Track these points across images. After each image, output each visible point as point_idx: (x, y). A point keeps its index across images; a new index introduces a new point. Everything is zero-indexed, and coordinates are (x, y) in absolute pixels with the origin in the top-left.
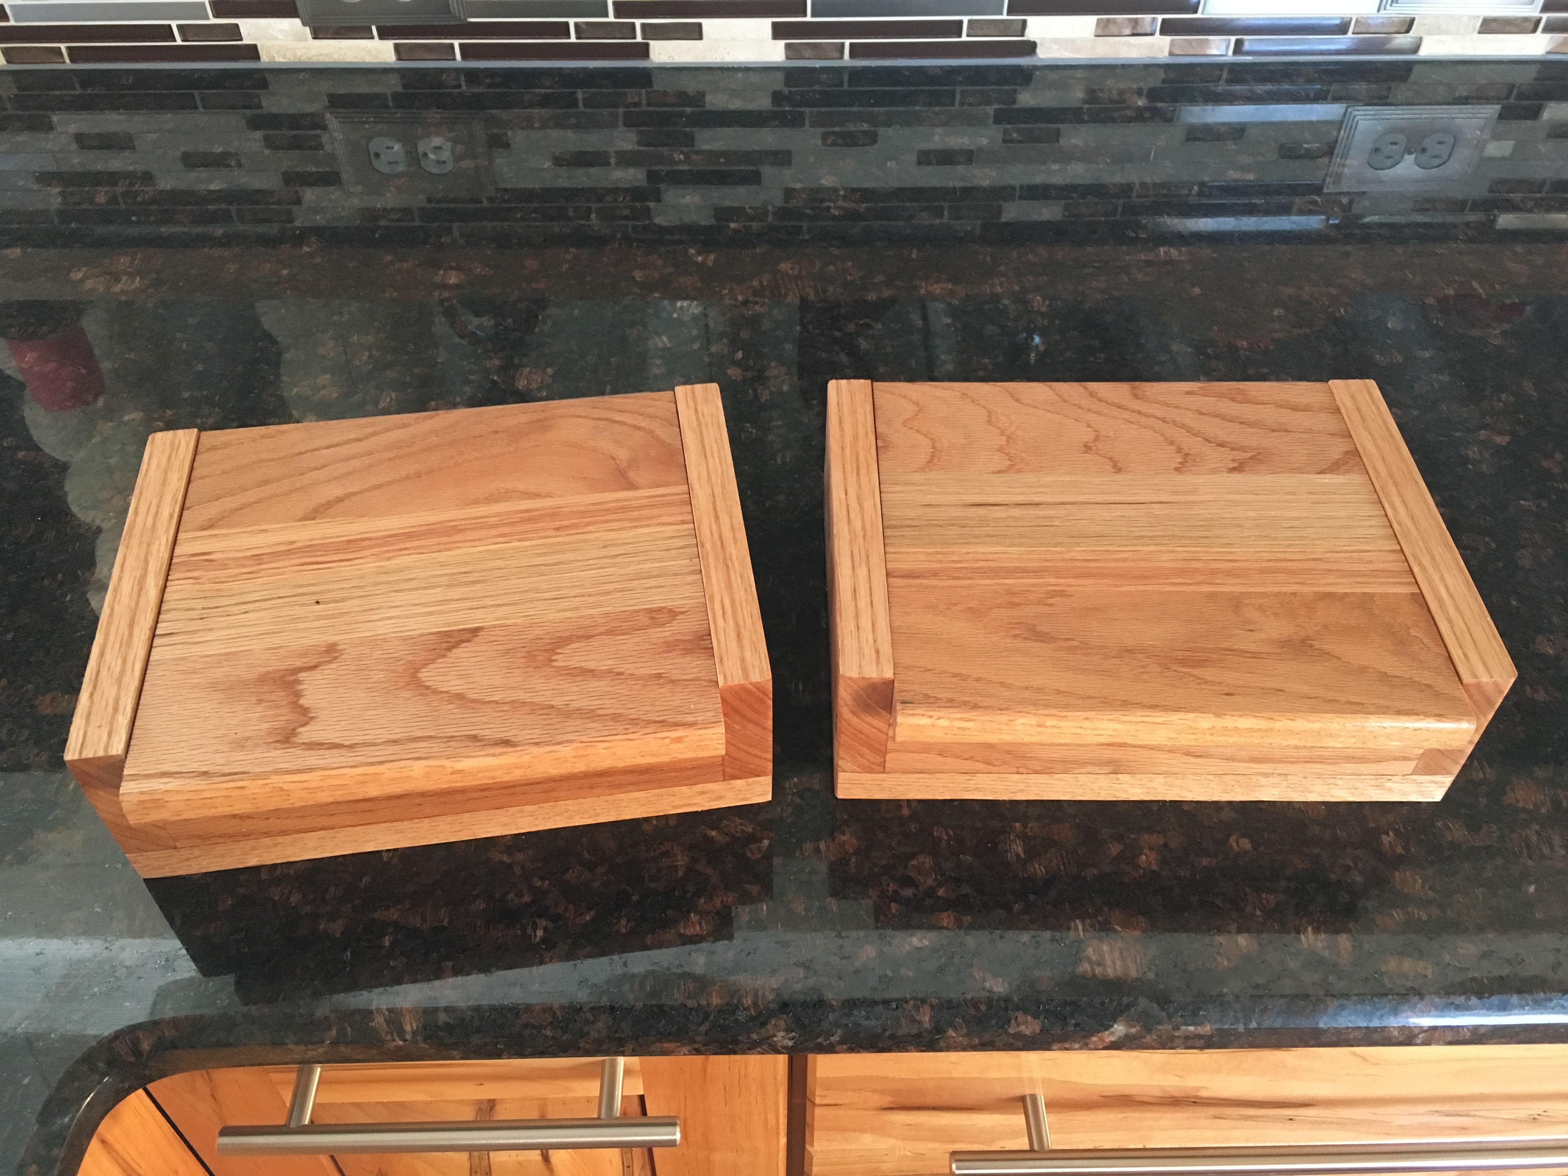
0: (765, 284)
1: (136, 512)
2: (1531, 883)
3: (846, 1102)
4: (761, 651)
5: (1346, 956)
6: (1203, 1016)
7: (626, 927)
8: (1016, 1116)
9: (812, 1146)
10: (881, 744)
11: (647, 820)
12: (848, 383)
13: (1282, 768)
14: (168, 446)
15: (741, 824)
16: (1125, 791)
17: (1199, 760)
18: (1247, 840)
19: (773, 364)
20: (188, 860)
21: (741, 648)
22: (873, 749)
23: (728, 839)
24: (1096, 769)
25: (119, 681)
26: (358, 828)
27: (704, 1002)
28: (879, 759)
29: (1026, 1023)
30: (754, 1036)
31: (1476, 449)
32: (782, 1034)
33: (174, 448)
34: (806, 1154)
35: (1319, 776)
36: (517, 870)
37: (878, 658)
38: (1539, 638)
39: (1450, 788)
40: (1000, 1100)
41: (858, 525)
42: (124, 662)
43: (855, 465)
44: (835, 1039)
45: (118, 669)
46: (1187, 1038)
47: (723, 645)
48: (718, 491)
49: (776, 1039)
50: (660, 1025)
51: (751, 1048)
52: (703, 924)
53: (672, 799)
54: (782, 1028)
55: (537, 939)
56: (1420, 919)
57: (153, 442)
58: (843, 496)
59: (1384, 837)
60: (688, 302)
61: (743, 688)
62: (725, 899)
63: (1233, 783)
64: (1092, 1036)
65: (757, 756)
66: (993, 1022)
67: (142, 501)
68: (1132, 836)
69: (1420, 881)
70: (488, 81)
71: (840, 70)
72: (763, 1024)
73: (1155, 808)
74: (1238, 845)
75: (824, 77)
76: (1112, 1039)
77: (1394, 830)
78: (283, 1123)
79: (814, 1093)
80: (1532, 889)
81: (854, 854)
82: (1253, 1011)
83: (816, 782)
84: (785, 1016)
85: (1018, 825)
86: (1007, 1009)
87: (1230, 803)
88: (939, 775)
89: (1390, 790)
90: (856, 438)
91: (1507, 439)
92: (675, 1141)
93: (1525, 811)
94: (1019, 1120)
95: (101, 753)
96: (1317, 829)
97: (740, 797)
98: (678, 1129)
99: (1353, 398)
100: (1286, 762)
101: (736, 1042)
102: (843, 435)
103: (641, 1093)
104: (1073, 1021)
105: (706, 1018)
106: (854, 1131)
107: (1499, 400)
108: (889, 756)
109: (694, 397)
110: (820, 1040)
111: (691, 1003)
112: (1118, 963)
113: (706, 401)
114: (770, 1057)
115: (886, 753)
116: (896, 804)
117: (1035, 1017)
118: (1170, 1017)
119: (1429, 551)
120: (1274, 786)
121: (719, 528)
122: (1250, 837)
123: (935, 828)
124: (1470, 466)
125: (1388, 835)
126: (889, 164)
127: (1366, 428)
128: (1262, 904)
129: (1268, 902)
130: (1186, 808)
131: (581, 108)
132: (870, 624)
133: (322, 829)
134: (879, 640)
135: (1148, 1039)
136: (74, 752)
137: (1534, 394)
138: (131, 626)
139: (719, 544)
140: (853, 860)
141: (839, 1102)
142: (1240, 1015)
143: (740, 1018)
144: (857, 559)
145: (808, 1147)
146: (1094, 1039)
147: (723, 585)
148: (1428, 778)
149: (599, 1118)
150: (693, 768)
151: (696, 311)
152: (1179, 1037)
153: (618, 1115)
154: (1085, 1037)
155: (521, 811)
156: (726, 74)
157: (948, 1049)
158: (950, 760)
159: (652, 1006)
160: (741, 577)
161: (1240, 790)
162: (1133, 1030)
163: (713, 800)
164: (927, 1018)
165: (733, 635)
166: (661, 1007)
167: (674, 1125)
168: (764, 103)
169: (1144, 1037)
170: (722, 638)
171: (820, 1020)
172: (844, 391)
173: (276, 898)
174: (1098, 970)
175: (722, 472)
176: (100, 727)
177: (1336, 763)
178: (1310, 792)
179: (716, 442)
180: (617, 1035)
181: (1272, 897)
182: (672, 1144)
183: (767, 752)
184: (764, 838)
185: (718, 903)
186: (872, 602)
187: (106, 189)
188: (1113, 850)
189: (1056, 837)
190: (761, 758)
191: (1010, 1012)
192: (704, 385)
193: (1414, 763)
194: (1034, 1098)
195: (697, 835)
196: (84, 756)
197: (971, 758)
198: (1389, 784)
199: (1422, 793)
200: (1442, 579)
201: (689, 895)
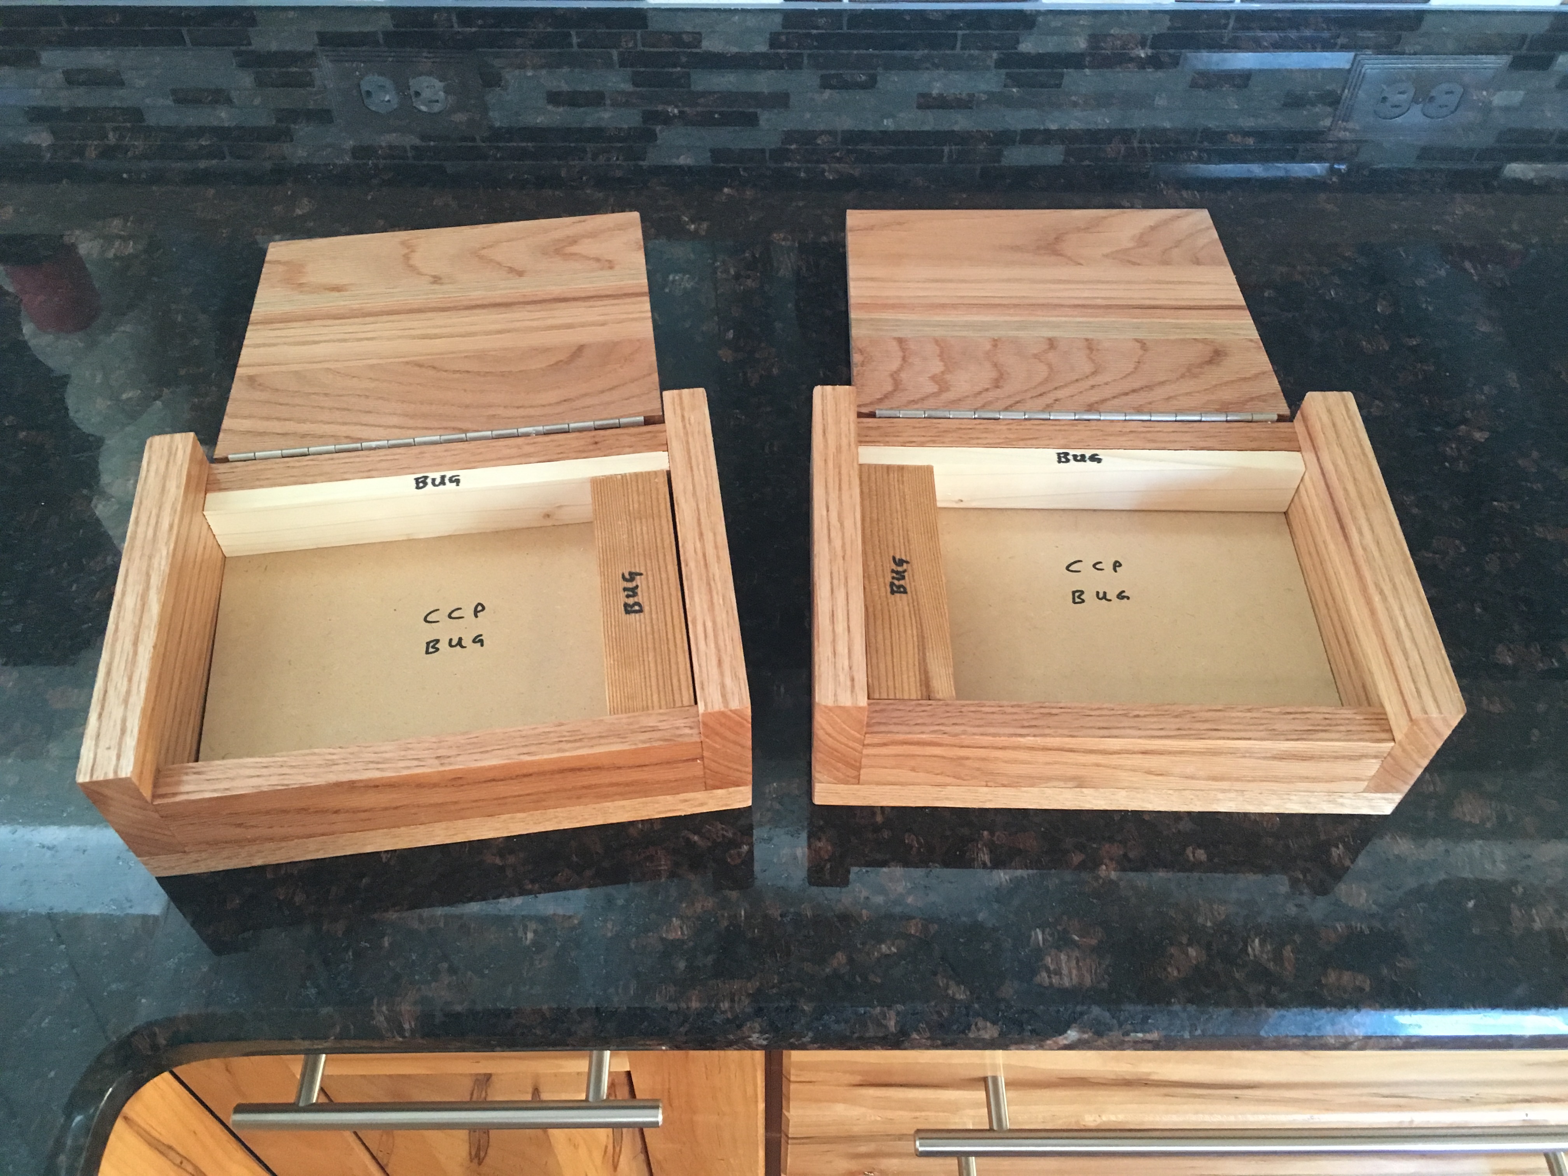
0: (757, 256)
1: (137, 523)
2: (1470, 899)
3: (820, 1079)
4: (741, 677)
5: (1289, 968)
6: (1151, 1024)
7: (612, 931)
8: (978, 1092)
9: (789, 1111)
10: (856, 761)
11: (632, 823)
12: (834, 389)
13: (1238, 785)
14: (165, 450)
15: (723, 829)
16: (1089, 802)
17: (1160, 778)
18: (1202, 851)
19: (763, 345)
20: (197, 861)
21: (722, 674)
22: (848, 764)
23: (709, 844)
24: (1062, 784)
25: (126, 702)
26: (358, 834)
27: (683, 1005)
28: (855, 773)
29: (985, 1028)
30: (731, 1037)
31: (1454, 446)
32: (757, 1035)
33: (172, 453)
34: (783, 1119)
35: (1274, 792)
36: (509, 873)
37: (853, 686)
38: (1500, 648)
39: (1400, 803)
40: (963, 1080)
41: (838, 543)
42: (130, 680)
43: (837, 479)
44: (806, 1039)
45: (124, 689)
46: (1136, 1042)
47: (704, 670)
48: (703, 506)
49: (750, 1039)
50: (643, 1027)
51: (729, 1045)
52: (685, 928)
53: (656, 806)
54: (757, 1030)
55: (528, 942)
56: (1362, 932)
57: (151, 447)
58: (825, 513)
59: (1334, 850)
60: (680, 275)
61: (722, 714)
62: (706, 904)
63: (1192, 797)
64: (1048, 1039)
65: (738, 770)
66: (955, 1027)
67: (142, 510)
68: (1095, 846)
69: (1365, 894)
70: (480, 22)
71: (840, 13)
72: (739, 1027)
73: (1117, 818)
74: (1194, 856)
75: (822, 21)
76: (1066, 1042)
77: (1344, 843)
78: (292, 1101)
79: (789, 1074)
80: (1471, 904)
81: (829, 860)
82: (1199, 1019)
83: (795, 787)
84: (760, 1020)
85: (986, 833)
86: (967, 1015)
87: (1189, 813)
88: (911, 787)
89: (1342, 805)
90: (839, 449)
91: (1486, 435)
92: (657, 1123)
93: (1470, 824)
94: (980, 1095)
95: (111, 776)
96: (1270, 841)
97: (721, 803)
98: (660, 1111)
99: (1329, 411)
100: (1242, 781)
101: (714, 1041)
102: (826, 446)
103: (628, 1069)
104: (1030, 1027)
105: (684, 1021)
106: (828, 1101)
107: (1482, 393)
108: (862, 771)
109: (681, 403)
110: (792, 1040)
111: (672, 1006)
112: (1074, 972)
113: (693, 408)
114: (748, 1053)
115: (859, 769)
116: (871, 810)
117: (994, 1023)
118: (1120, 1025)
119: (1391, 580)
120: (1231, 800)
121: (703, 547)
122: (1206, 848)
123: (906, 835)
124: (1447, 464)
125: (1338, 848)
126: (885, 122)
127: (1340, 445)
128: (1213, 914)
129: (1219, 914)
130: (1147, 818)
131: (575, 49)
132: (846, 651)
133: (323, 835)
134: (855, 668)
135: (1099, 1043)
136: (85, 774)
137: (1518, 386)
138: (135, 644)
139: (702, 563)
140: (828, 866)
141: (814, 1080)
142: (1187, 1023)
143: (718, 1021)
144: (835, 581)
145: (784, 1111)
146: (1049, 1042)
147: (705, 606)
148: (1379, 795)
149: (587, 1100)
150: (676, 781)
151: (688, 286)
152: (1129, 1041)
153: (605, 1097)
154: (1042, 1040)
155: (512, 818)
156: (723, 16)
157: (913, 1048)
158: (921, 774)
159: (635, 1008)
160: (723, 600)
161: (1198, 803)
162: (1086, 1036)
163: (695, 806)
164: (892, 1023)
165: (714, 662)
166: (643, 1009)
167: (657, 1107)
168: (762, 47)
169: (1096, 1041)
170: (704, 664)
171: (793, 1024)
172: (829, 398)
173: (281, 898)
174: (1055, 980)
175: (707, 485)
176: (109, 748)
177: (1293, 782)
178: (1266, 805)
179: (702, 452)
180: (602, 1035)
181: (1223, 908)
182: (655, 1125)
183: (747, 767)
184: (744, 843)
185: (698, 907)
186: (849, 627)
187: (95, 143)
188: (1074, 859)
189: (1021, 846)
190: (741, 771)
191: (971, 1018)
192: (691, 390)
193: (1366, 783)
194: (995, 1079)
195: (681, 839)
196: (95, 778)
197: (941, 774)
198: (1341, 800)
199: (1372, 807)
200: (1402, 609)
201: (671, 900)
